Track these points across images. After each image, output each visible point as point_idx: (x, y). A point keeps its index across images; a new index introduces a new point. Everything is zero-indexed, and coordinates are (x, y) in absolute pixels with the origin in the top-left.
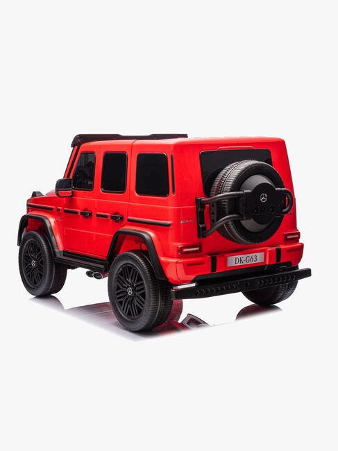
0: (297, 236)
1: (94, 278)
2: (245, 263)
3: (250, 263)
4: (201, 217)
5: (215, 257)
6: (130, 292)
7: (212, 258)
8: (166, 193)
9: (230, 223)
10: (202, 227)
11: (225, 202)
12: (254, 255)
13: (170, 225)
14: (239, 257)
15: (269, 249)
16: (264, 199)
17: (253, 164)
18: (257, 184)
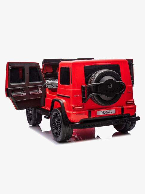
0: (133, 102)
1: (46, 119)
2: (106, 114)
3: (108, 114)
4: (83, 94)
5: (90, 111)
6: (57, 125)
7: (89, 111)
8: (68, 84)
9: (95, 96)
10: (84, 98)
11: (92, 88)
12: (110, 110)
13: (69, 97)
14: (102, 111)
15: (118, 108)
16: (110, 86)
17: (106, 71)
18: (107, 80)
